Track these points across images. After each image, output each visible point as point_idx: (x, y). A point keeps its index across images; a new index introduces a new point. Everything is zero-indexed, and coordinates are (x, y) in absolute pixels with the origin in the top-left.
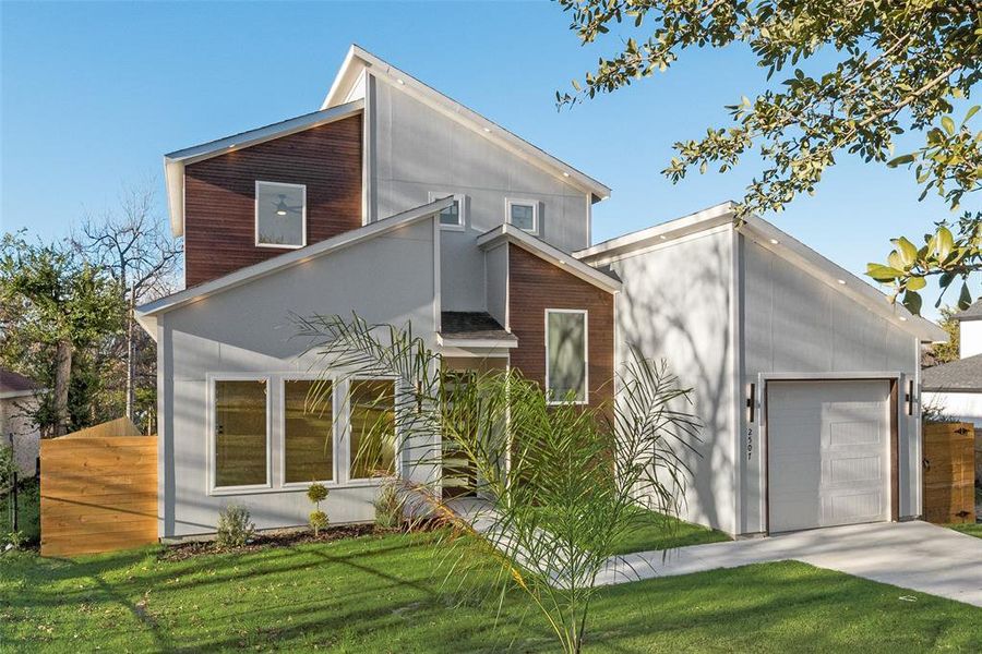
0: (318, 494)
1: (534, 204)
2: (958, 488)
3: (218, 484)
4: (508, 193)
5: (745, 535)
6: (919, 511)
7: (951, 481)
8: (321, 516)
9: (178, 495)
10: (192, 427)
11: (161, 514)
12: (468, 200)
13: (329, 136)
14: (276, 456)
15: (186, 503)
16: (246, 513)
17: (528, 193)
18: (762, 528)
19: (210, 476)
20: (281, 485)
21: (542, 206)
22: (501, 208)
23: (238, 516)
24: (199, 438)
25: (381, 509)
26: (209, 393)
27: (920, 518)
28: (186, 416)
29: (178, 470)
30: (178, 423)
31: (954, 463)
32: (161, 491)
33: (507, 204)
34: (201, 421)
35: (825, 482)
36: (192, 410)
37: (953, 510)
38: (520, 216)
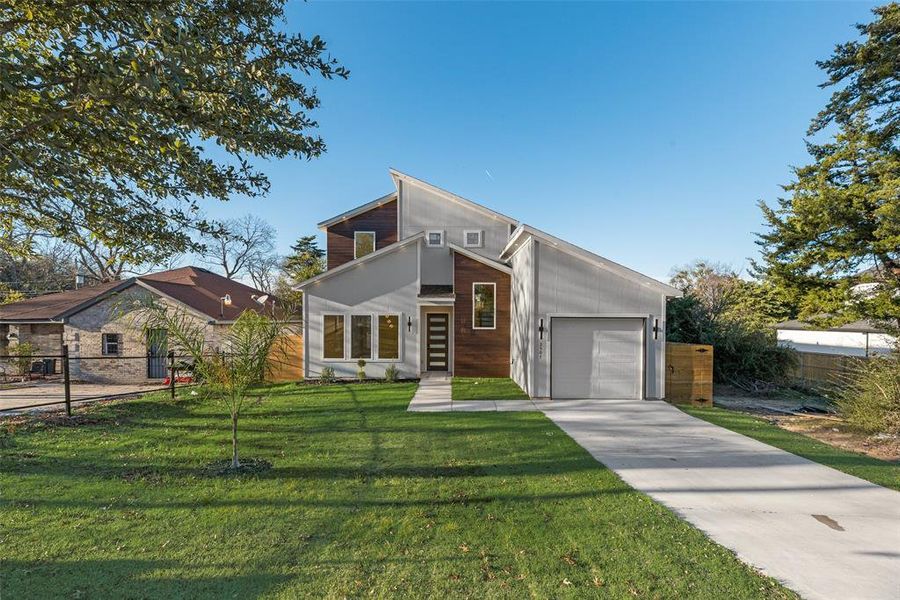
0: (362, 364)
1: (479, 232)
2: (697, 384)
3: (325, 357)
4: (466, 228)
5: (536, 397)
6: (662, 395)
7: (693, 380)
8: (363, 374)
9: (310, 360)
10: (316, 333)
11: (304, 367)
12: (445, 232)
13: (386, 209)
14: (348, 346)
15: (313, 363)
16: (333, 370)
17: (476, 226)
18: (548, 395)
19: (322, 353)
20: (349, 360)
21: (483, 233)
22: (462, 235)
23: (329, 370)
24: (318, 337)
25: (388, 371)
26: (321, 319)
27: (663, 399)
28: (313, 328)
29: (310, 350)
30: (310, 331)
31: (695, 370)
32: (304, 358)
33: (465, 233)
34: (319, 330)
35: (594, 374)
36: (316, 326)
37: (693, 397)
38: (472, 238)
